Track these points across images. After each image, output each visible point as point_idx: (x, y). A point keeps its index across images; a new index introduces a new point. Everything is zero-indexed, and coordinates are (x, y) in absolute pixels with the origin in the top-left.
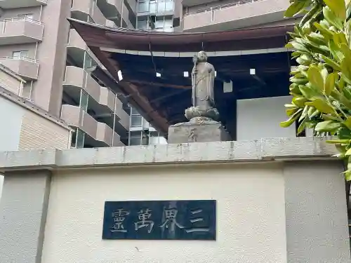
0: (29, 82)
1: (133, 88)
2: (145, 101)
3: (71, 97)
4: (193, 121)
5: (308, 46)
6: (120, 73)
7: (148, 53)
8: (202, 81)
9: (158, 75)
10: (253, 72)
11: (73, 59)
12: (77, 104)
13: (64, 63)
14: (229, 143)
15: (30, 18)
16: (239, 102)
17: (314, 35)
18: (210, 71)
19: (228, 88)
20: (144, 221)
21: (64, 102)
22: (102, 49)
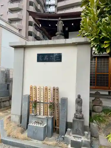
0: (20, 30)
1: (44, 29)
2: (47, 33)
3: (30, 34)
4: (58, 36)
5: (85, 14)
6: (40, 25)
7: (47, 19)
8: (60, 26)
9: (50, 25)
10: (73, 24)
11: (30, 24)
12: (32, 36)
13: (28, 25)
14: (65, 39)
15: (19, 13)
16: (69, 33)
17: (87, 11)
18: (62, 23)
19: (67, 29)
20: (46, 58)
21: (29, 35)
22: (36, 18)
